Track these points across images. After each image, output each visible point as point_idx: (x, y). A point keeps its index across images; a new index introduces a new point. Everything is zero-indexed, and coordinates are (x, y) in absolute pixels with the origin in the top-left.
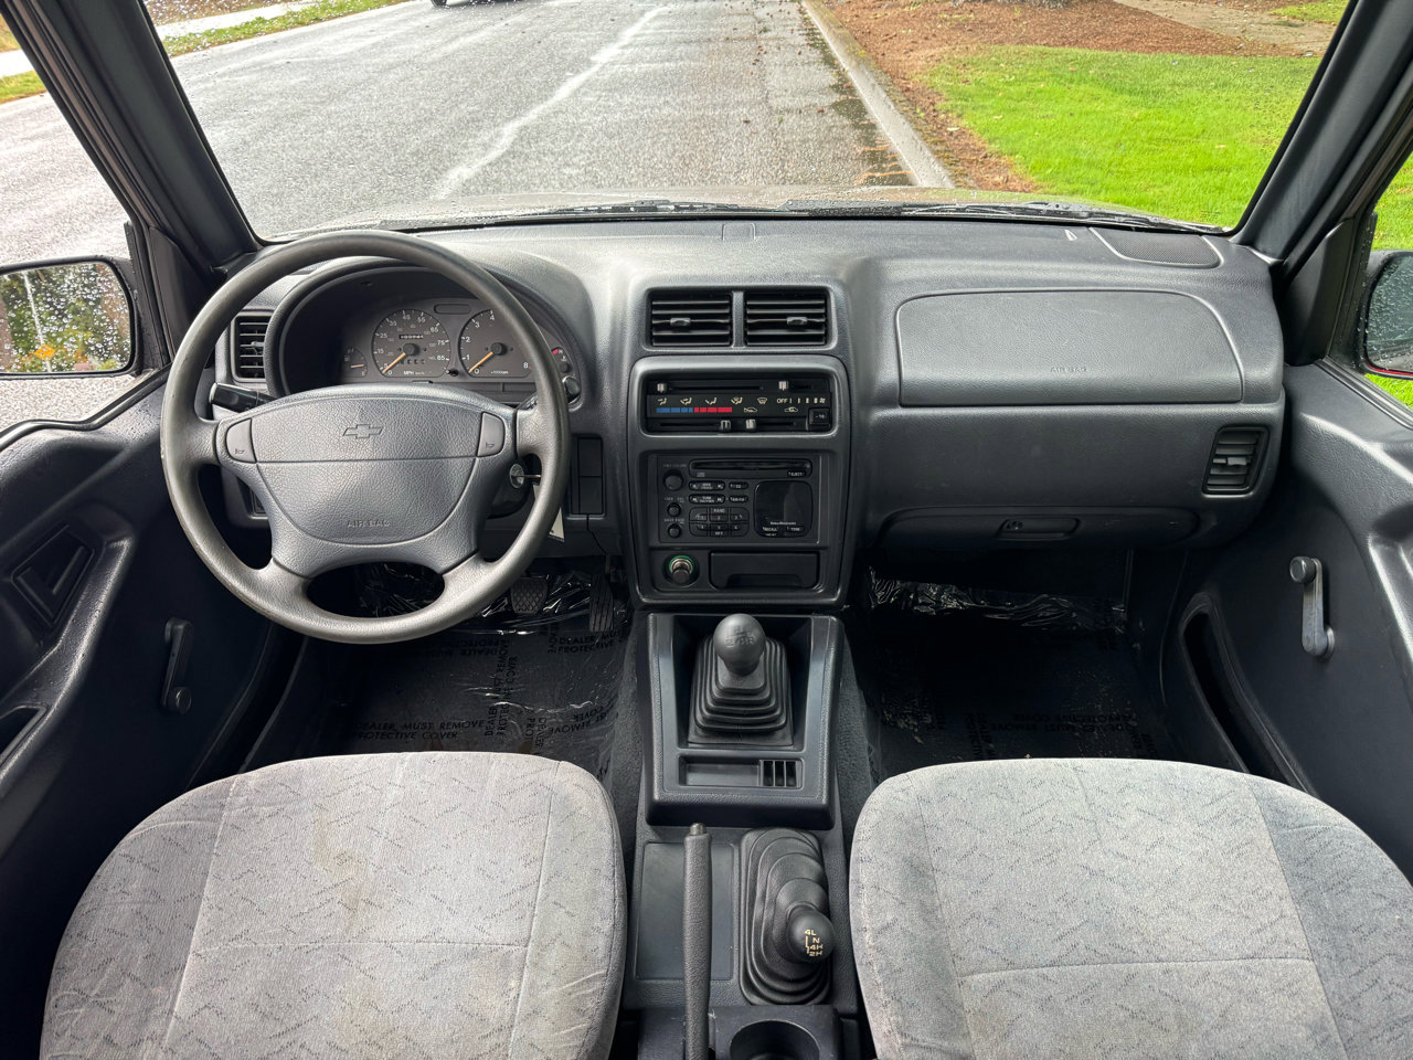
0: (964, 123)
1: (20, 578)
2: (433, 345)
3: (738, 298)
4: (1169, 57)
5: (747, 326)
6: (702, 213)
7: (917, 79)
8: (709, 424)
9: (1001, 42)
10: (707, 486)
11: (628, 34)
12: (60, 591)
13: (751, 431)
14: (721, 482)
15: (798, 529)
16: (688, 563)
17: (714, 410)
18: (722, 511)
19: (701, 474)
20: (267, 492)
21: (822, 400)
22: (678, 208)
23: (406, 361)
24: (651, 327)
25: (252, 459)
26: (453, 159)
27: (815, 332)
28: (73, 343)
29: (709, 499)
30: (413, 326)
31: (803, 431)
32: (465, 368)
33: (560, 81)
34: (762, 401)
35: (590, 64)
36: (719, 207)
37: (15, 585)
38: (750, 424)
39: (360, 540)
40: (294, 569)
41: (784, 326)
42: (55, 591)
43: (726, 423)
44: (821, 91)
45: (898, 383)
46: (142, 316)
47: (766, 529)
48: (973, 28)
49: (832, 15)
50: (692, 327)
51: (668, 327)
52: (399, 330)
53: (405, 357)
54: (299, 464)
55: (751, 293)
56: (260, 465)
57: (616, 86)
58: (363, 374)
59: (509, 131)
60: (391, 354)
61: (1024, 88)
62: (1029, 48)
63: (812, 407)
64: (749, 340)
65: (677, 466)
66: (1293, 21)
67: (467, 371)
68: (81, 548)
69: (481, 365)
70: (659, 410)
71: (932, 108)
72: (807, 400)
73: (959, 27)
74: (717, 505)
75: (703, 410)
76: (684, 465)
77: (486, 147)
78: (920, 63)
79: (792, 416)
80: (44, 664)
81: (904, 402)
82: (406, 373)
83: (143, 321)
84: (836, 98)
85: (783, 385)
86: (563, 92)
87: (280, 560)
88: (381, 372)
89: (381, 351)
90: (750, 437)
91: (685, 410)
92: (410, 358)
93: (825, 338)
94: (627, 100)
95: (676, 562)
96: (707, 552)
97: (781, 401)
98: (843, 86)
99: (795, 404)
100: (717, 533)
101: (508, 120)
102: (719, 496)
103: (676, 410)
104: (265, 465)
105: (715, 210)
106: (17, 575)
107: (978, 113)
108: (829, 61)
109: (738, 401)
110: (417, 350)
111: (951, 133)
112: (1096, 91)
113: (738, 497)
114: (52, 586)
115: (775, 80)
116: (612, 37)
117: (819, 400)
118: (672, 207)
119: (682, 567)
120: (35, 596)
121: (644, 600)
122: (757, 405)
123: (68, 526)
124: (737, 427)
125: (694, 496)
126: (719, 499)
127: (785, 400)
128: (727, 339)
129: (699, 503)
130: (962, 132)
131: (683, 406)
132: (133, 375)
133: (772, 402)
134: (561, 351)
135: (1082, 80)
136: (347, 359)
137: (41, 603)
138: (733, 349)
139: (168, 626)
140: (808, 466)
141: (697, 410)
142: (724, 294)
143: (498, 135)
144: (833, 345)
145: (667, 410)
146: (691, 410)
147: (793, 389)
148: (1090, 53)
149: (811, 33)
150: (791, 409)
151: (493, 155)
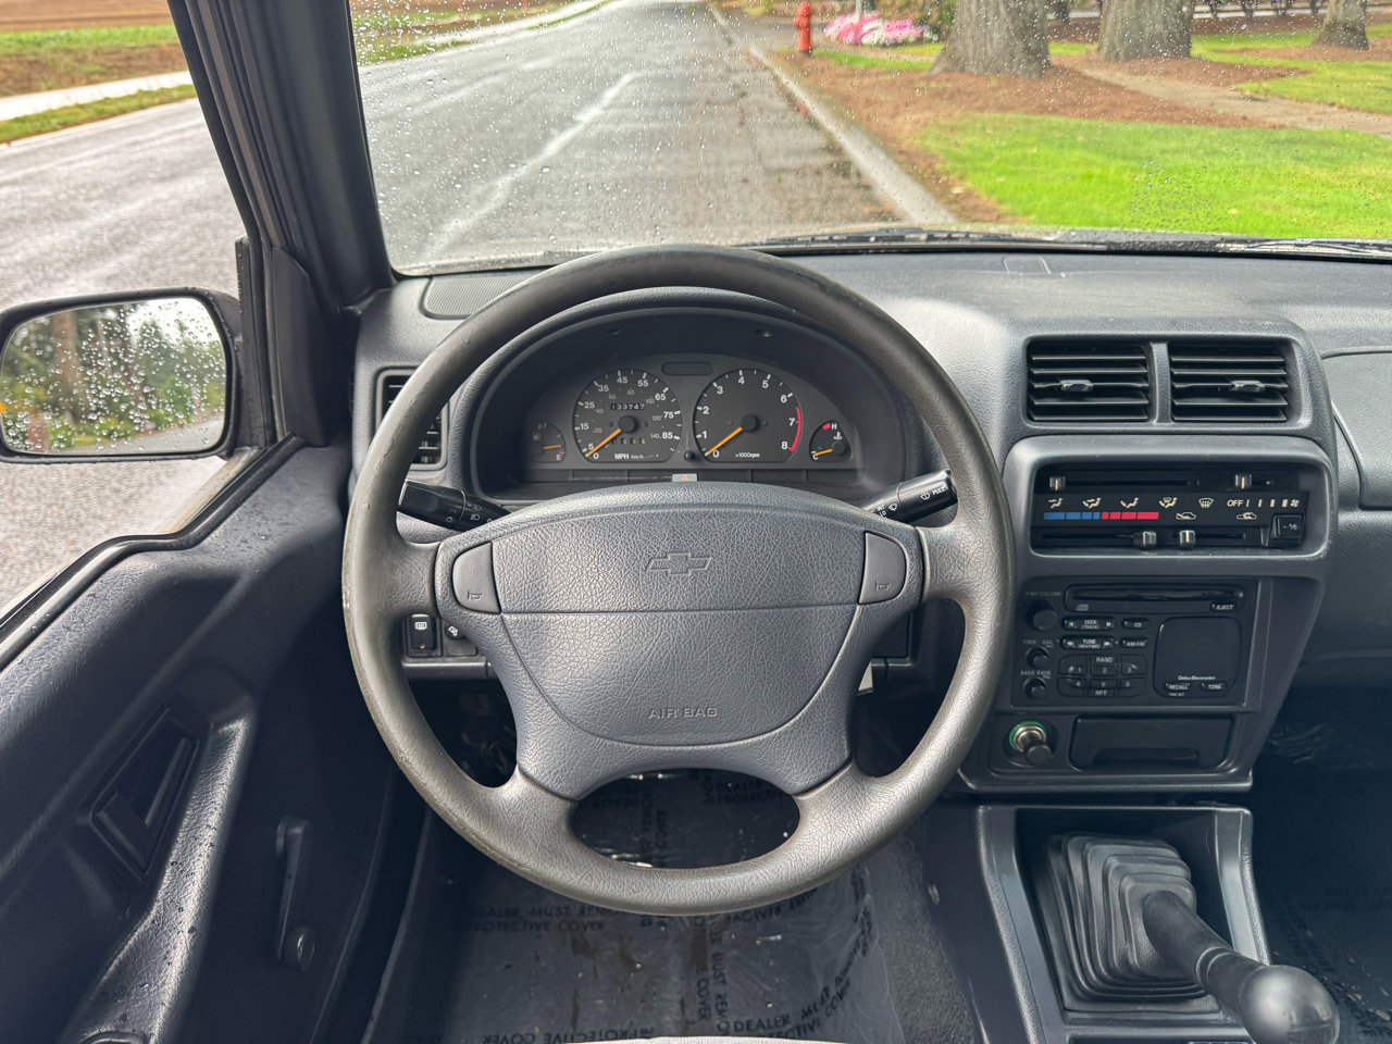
0: (969, 184)
1: (103, 815)
2: (657, 418)
3: (1160, 351)
4: (1149, 127)
5: (1176, 394)
6: (967, 243)
7: (909, 142)
8: (1121, 536)
9: (981, 109)
10: (1091, 624)
11: (610, 94)
12: (154, 822)
13: (1186, 548)
14: (1110, 619)
15: (1218, 687)
16: (1038, 731)
17: (1131, 516)
18: (1108, 660)
19: (1083, 607)
20: (514, 658)
21: (1295, 503)
22: (931, 237)
23: (619, 440)
24: (1031, 392)
25: (496, 609)
26: (447, 210)
27: (1273, 403)
28: (142, 411)
29: (1092, 643)
30: (630, 392)
31: (1256, 546)
32: (700, 449)
33: (547, 137)
34: (1205, 504)
35: (574, 123)
36: (988, 237)
37: (92, 826)
38: (1187, 536)
39: (670, 738)
40: (556, 787)
41: (1227, 393)
42: (147, 821)
43: (1149, 536)
44: (814, 152)
45: (1357, 476)
46: (243, 373)
47: (1172, 687)
48: (953, 96)
49: (810, 81)
50: (1096, 393)
51: (1058, 393)
52: (612, 397)
53: (619, 435)
54: (572, 617)
55: (1177, 345)
56: (507, 617)
57: (603, 143)
58: (558, 457)
59: (503, 183)
60: (598, 430)
61: (1018, 152)
62: (1009, 116)
63: (1279, 512)
64: (1178, 412)
65: (1046, 594)
66: (1256, 96)
67: (703, 453)
68: (183, 741)
69: (723, 446)
70: (1049, 516)
71: (929, 170)
72: (1273, 502)
73: (939, 94)
74: (1103, 652)
75: (1115, 516)
76: (1058, 594)
77: (481, 200)
78: (907, 127)
79: (1247, 525)
80: (131, 950)
81: (1366, 501)
82: (618, 456)
83: (244, 381)
84: (829, 159)
85: (1242, 482)
86: (552, 148)
87: (531, 771)
88: (584, 454)
89: (585, 426)
90: (1189, 559)
91: (1087, 516)
92: (624, 436)
93: (1288, 412)
94: (618, 157)
95: (1021, 731)
96: (1074, 717)
97: (1234, 503)
98: (833, 148)
99: (1253, 508)
100: (1099, 693)
101: (497, 175)
102: (1107, 638)
103: (1074, 516)
104: (514, 617)
105: (981, 240)
106: (98, 809)
107: (980, 175)
108: (814, 125)
109: (1169, 503)
110: (636, 427)
111: (957, 195)
112: (1090, 156)
113: (1135, 640)
114: (143, 813)
115: (764, 140)
116: (592, 97)
117: (1289, 502)
118: (924, 237)
119: (1032, 740)
120: (120, 836)
121: (970, 785)
122: (1197, 509)
123: (167, 710)
124: (1167, 541)
125: (1069, 638)
126: (1107, 644)
127: (1240, 502)
128: (1145, 412)
129: (1076, 649)
130: (969, 194)
131: (1087, 510)
132: (221, 457)
133: (1219, 505)
134: (834, 426)
135: (1073, 146)
136: (536, 438)
137: (129, 846)
138: (1155, 425)
139: (280, 829)
140: (1241, 595)
141: (1105, 516)
142: (1139, 345)
143: (491, 189)
144: (1304, 421)
145: (1060, 516)
146: (1097, 516)
147: (1257, 487)
148: (1073, 122)
149: (790, 98)
150: (1247, 516)
151: (490, 207)
